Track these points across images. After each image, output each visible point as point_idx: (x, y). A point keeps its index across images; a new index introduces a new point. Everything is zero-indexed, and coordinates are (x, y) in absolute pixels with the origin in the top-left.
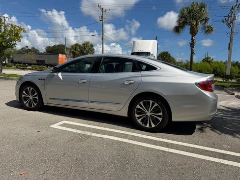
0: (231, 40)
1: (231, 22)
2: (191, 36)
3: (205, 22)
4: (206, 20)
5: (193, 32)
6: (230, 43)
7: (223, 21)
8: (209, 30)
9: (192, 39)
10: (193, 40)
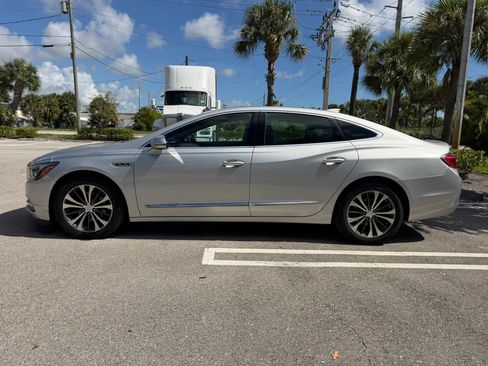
0: (327, 72)
1: (327, 40)
2: (267, 62)
3: (293, 37)
4: (293, 34)
5: (271, 55)
6: (325, 79)
7: (312, 37)
8: (298, 53)
9: (269, 68)
10: (270, 70)
